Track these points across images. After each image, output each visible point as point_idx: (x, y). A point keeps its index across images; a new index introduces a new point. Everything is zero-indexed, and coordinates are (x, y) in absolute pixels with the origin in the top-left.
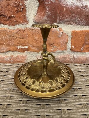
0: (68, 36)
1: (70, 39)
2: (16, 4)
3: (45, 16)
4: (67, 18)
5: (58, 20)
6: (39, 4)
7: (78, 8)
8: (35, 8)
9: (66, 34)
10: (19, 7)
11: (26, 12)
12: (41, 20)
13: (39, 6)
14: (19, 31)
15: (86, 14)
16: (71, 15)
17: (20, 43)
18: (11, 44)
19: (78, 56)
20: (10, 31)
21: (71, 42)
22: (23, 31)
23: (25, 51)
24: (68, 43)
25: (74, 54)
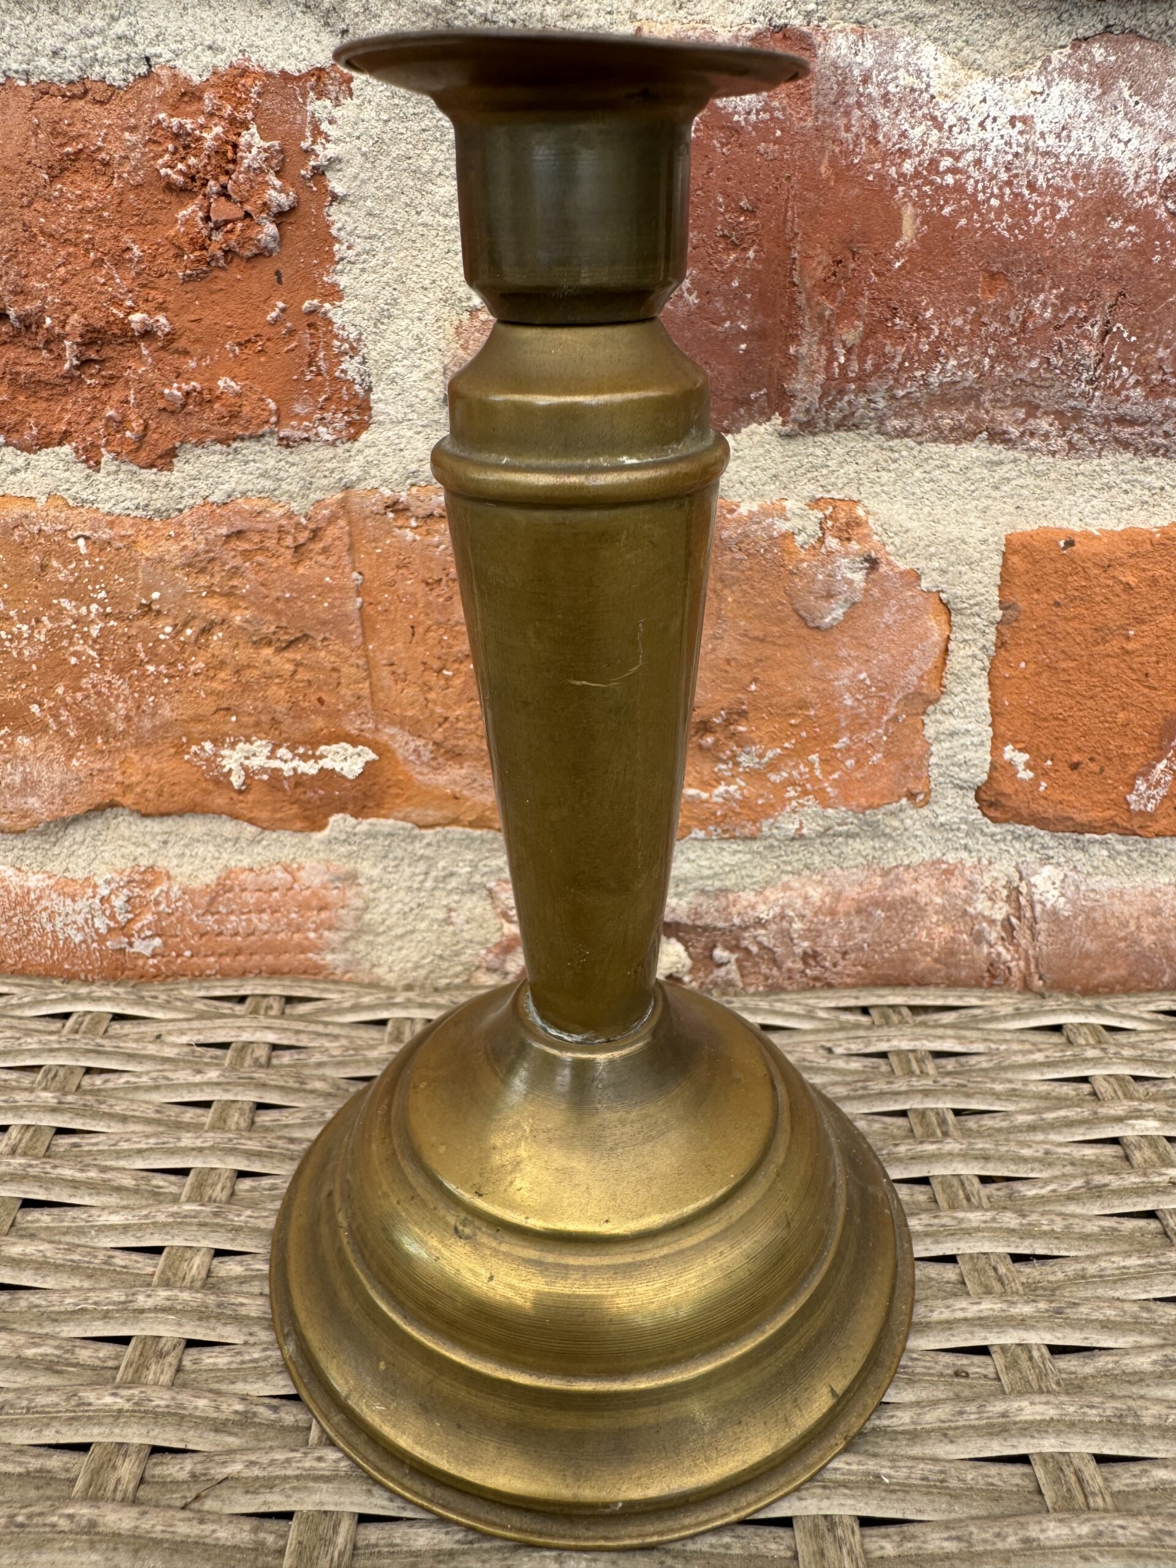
0: (947, 608)
1: (971, 656)
2: (185, 142)
4: (934, 355)
5: (804, 386)
9: (915, 576)
16: (1001, 311)
17: (249, 705)
18: (128, 718)
19: (1091, 881)
20: (105, 534)
21: (986, 695)
22: (289, 541)
23: (327, 815)
24: (947, 702)
25: (1031, 857)
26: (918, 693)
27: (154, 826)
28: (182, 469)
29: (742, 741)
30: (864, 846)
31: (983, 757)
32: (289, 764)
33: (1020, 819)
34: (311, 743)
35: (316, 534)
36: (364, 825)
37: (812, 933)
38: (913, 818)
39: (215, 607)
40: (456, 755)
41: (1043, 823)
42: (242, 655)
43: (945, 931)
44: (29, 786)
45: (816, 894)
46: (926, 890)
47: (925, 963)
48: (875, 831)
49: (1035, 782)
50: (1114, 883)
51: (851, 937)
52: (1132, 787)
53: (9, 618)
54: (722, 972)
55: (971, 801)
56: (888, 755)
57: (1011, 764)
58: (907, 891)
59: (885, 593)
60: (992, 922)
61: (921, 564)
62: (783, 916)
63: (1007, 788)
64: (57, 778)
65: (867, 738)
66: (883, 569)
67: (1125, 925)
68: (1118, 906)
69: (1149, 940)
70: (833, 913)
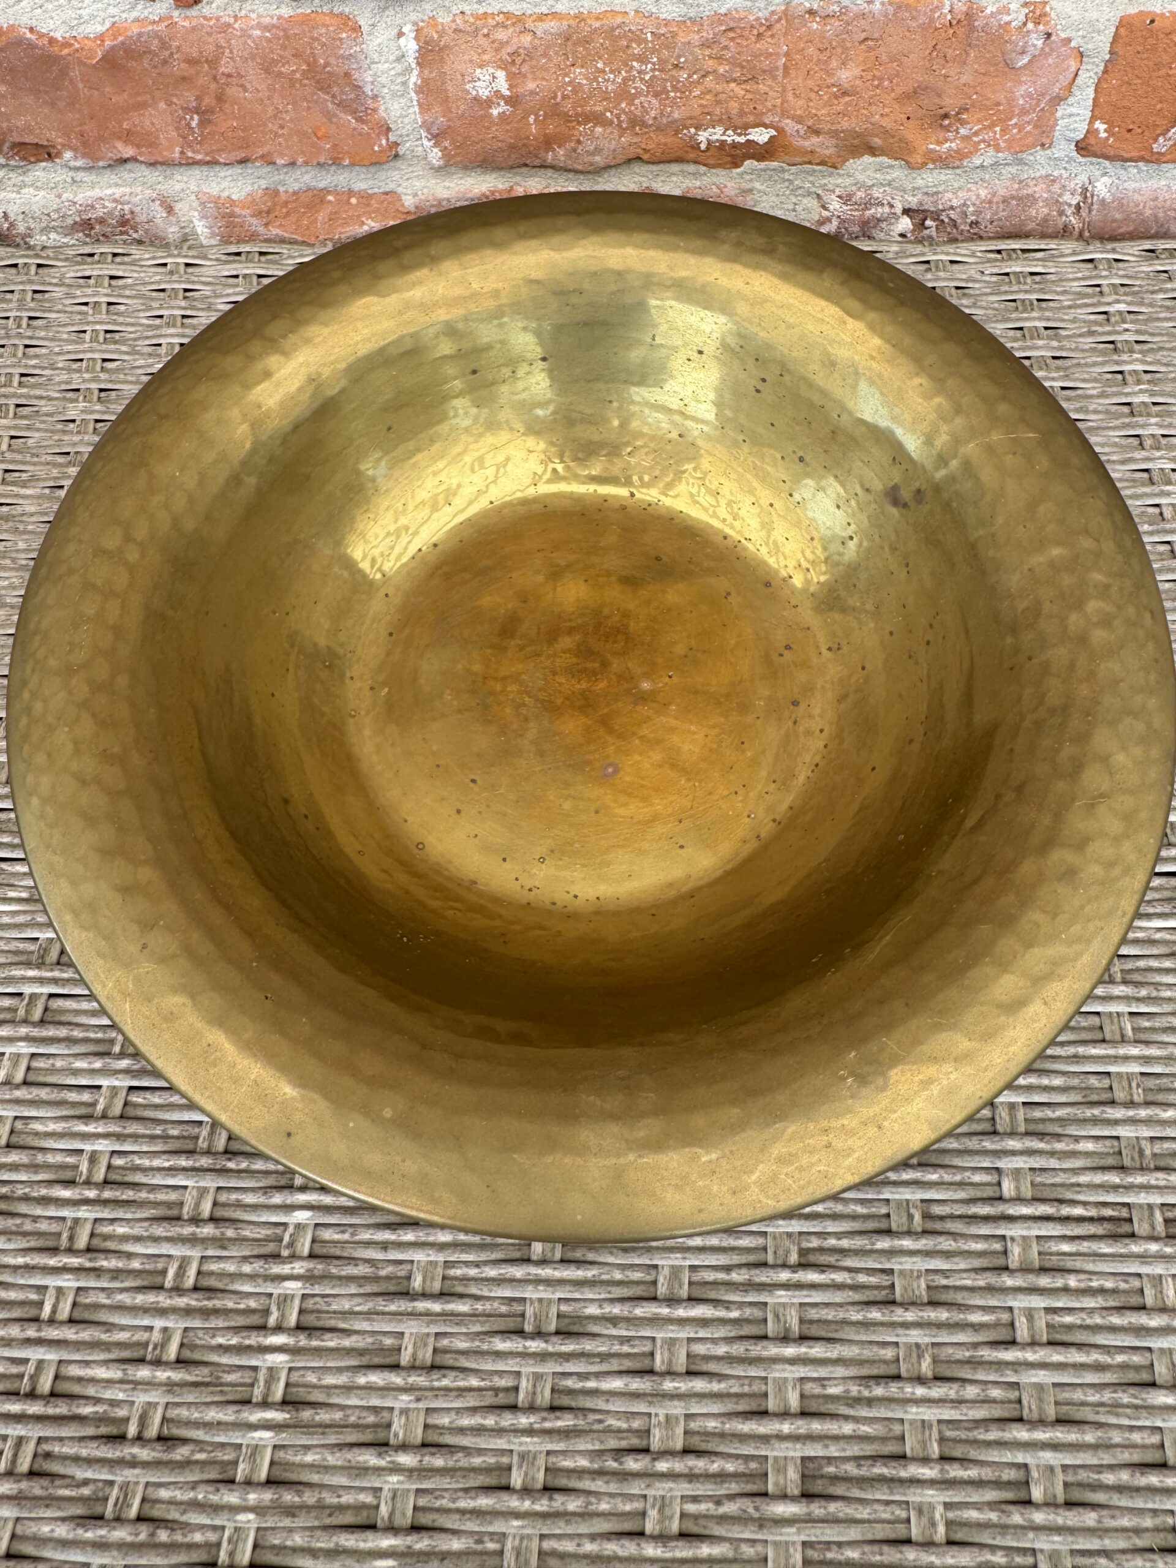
0: (1081, 55)
1: (1088, 77)
9: (1069, 40)
14: (731, 29)
17: (718, 111)
18: (655, 118)
19: (1126, 185)
20: (662, 30)
21: (1092, 96)
22: (755, 32)
23: (743, 162)
24: (1071, 100)
25: (1097, 173)
26: (1058, 96)
27: (654, 168)
29: (963, 123)
30: (1013, 170)
31: (1084, 127)
32: (731, 137)
33: (1096, 156)
34: (746, 127)
35: (769, 27)
36: (763, 165)
37: (978, 213)
38: (1040, 155)
39: (710, 64)
40: (817, 133)
41: (1106, 157)
42: (719, 88)
43: (1046, 210)
44: (598, 151)
45: (983, 193)
46: (1040, 190)
47: (1031, 226)
48: (1021, 162)
49: (1107, 139)
50: (1137, 185)
51: (997, 213)
52: (1156, 140)
53: (603, 71)
54: (927, 232)
55: (1073, 147)
56: (1036, 127)
57: (1097, 130)
58: (1030, 191)
59: (1052, 50)
60: (1070, 205)
61: (1073, 34)
62: (964, 205)
63: (1092, 141)
64: (612, 147)
65: (1026, 119)
66: (1053, 38)
67: (1137, 205)
68: (1136, 196)
69: (1148, 212)
70: (990, 202)
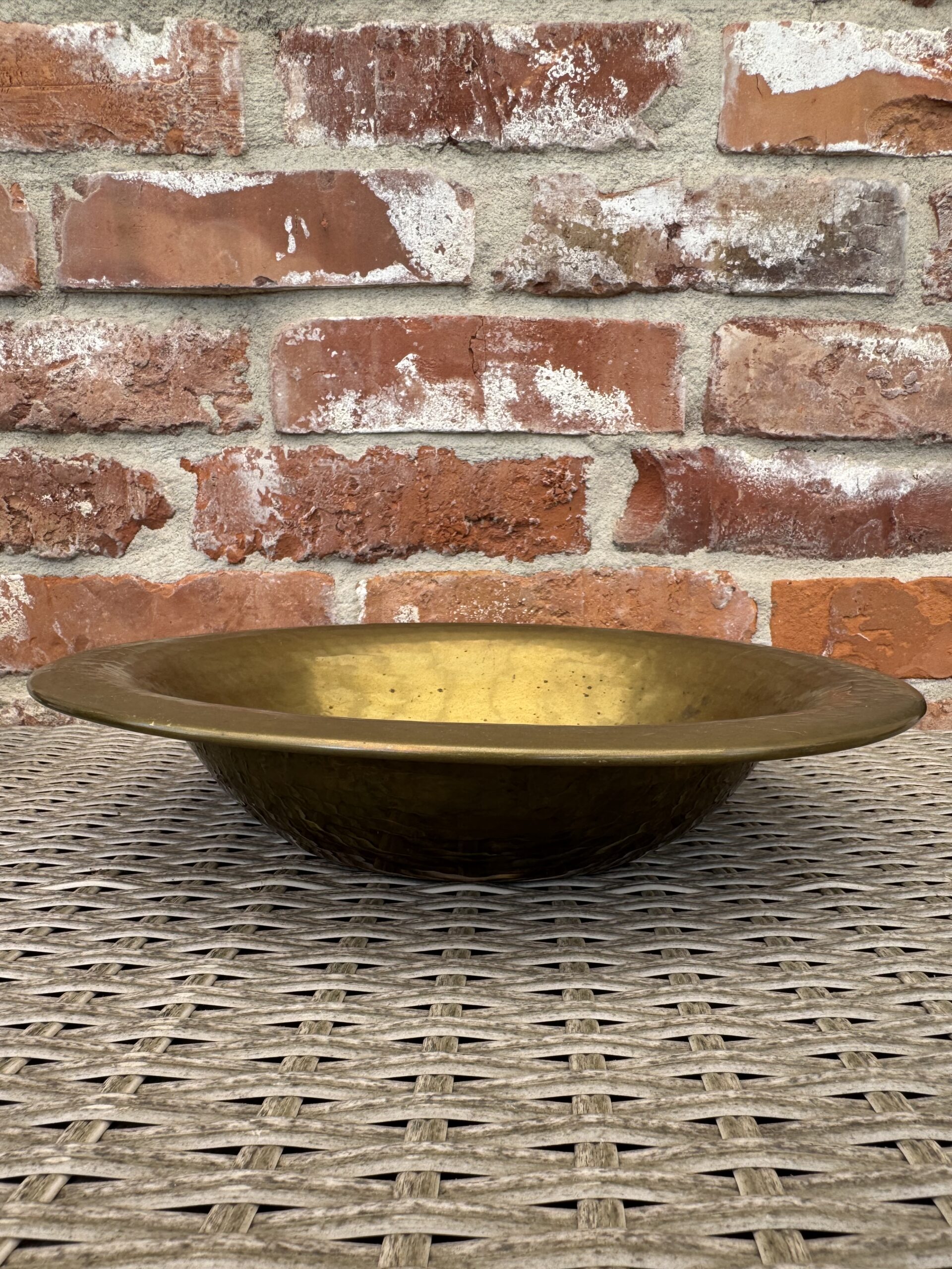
0: (756, 603)
1: (764, 617)
2: (551, 474)
3: (664, 521)
4: (748, 529)
5: (714, 538)
6: (637, 474)
7: (791, 487)
8: (620, 490)
9: (746, 593)
10: (560, 487)
11: (584, 504)
12: (643, 537)
13: (636, 484)
14: (551, 581)
15: (827, 512)
16: (766, 517)
20: (512, 581)
22: (565, 583)
28: (536, 562)
35: (573, 581)
59: (738, 598)
61: (748, 589)
66: (737, 590)
